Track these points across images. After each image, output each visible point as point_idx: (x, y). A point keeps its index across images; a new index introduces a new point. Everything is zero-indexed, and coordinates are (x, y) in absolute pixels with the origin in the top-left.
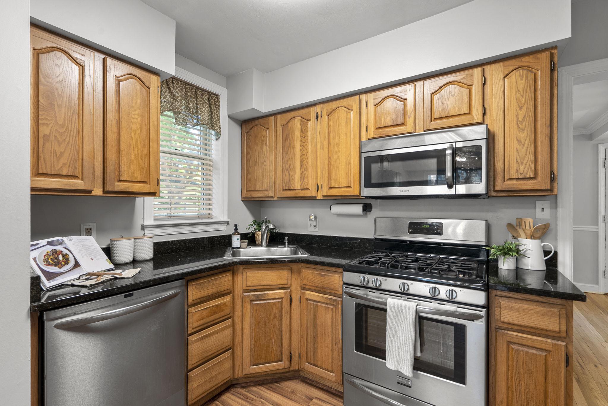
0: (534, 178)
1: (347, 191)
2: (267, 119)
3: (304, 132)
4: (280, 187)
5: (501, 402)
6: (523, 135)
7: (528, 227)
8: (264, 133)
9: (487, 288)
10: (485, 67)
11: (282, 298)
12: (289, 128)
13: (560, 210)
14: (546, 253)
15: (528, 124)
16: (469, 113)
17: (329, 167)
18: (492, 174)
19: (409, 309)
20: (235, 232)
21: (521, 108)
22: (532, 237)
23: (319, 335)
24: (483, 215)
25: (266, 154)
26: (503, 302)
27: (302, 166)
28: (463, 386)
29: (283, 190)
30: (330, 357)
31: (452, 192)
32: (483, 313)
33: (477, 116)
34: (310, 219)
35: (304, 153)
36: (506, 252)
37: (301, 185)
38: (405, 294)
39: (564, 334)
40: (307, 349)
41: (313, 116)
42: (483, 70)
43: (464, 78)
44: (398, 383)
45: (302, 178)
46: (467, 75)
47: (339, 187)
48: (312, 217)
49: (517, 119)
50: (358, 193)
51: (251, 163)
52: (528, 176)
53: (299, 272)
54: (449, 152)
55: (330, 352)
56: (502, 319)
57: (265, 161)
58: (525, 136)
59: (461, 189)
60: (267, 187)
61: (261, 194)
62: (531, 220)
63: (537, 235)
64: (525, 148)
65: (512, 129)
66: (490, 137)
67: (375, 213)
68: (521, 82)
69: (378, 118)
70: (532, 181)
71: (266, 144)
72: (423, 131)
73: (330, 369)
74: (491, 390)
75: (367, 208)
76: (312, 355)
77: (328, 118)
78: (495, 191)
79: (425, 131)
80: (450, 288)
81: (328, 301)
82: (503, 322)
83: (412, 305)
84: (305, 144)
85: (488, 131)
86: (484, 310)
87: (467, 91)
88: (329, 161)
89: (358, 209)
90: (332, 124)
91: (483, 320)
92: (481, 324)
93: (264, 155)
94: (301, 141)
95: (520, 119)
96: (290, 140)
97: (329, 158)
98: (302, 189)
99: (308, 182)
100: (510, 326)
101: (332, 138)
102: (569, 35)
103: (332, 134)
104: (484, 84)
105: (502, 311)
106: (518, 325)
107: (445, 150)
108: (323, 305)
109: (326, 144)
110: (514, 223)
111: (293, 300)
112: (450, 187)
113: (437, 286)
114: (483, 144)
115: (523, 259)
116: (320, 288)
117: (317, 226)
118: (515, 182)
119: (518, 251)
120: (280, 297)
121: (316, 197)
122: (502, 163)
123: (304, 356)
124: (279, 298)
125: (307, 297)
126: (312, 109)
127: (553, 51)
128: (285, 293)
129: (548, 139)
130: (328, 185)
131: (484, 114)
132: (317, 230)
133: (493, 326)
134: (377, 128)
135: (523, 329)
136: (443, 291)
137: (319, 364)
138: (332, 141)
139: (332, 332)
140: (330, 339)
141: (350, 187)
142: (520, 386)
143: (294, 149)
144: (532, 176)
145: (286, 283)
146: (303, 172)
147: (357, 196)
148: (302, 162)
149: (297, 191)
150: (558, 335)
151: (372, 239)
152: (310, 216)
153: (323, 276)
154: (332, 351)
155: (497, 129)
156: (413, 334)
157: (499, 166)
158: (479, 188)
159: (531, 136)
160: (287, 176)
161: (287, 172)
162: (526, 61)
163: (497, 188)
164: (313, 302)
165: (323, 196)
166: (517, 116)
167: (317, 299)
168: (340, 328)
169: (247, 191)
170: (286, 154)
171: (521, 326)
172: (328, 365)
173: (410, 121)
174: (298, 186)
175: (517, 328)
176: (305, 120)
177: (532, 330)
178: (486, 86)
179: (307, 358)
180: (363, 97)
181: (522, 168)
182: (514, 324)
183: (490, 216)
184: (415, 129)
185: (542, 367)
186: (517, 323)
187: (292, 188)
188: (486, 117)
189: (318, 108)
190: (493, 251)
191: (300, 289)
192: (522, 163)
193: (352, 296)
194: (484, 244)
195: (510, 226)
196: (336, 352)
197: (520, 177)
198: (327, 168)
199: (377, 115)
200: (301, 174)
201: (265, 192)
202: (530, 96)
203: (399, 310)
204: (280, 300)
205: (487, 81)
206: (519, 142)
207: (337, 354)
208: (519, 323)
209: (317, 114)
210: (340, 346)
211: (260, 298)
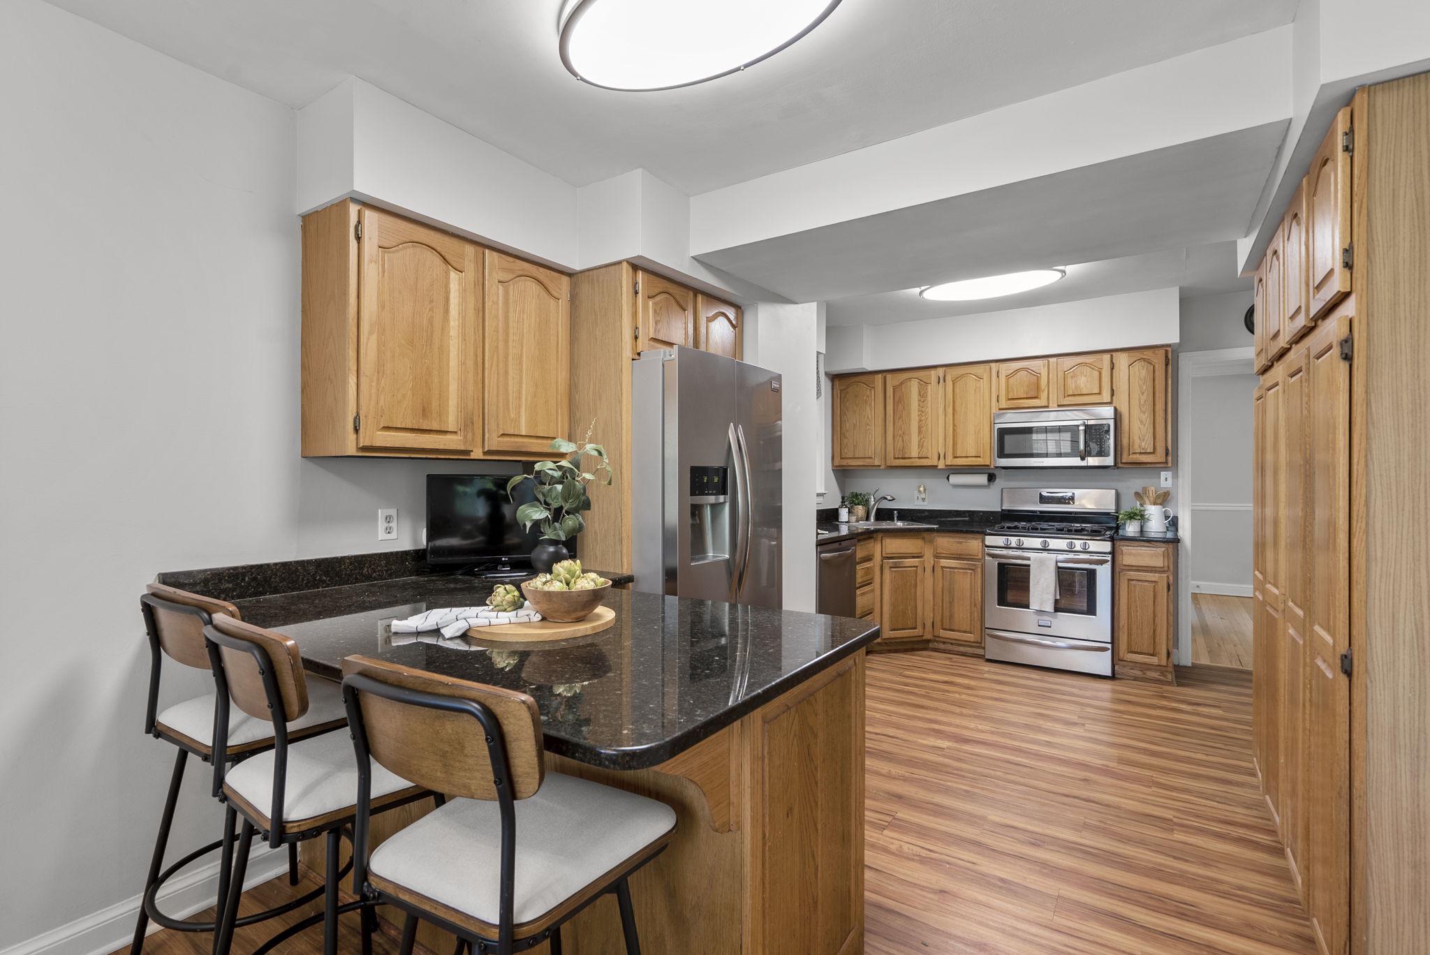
0: (1154, 453)
1: (976, 461)
2: (871, 377)
3: (922, 396)
4: (891, 455)
5: (1123, 627)
6: (1144, 417)
7: (1151, 495)
8: (868, 392)
9: (1112, 539)
10: (1113, 354)
11: (917, 567)
12: (903, 389)
13: (1180, 480)
14: (1167, 517)
15: (1149, 407)
16: (1099, 393)
17: (954, 435)
18: (1119, 448)
19: (1051, 559)
20: (842, 505)
21: (1143, 393)
22: (1155, 504)
23: (956, 600)
24: (1113, 484)
25: (870, 417)
26: (1124, 548)
27: (920, 432)
28: (1094, 617)
29: (895, 458)
30: (969, 619)
31: (1083, 463)
32: (1109, 558)
33: (1106, 396)
34: (920, 492)
35: (923, 418)
36: (1132, 516)
37: (919, 453)
38: (1045, 549)
39: (1166, 569)
40: (942, 616)
41: (934, 380)
42: (1112, 356)
43: (1094, 361)
44: (1039, 626)
45: (921, 445)
46: (1098, 359)
47: (967, 457)
48: (921, 489)
49: (1140, 402)
50: (988, 463)
51: (847, 425)
52: (1148, 451)
53: (931, 542)
54: (1082, 428)
55: (969, 614)
56: (1124, 563)
57: (868, 424)
58: (1147, 418)
59: (1092, 461)
60: (872, 453)
61: (863, 462)
62: (1153, 488)
63: (1159, 501)
64: (1146, 428)
65: (1136, 411)
66: (1117, 417)
67: (1000, 483)
68: (1143, 372)
69: (1010, 389)
70: (1151, 456)
71: (870, 405)
72: (1056, 405)
73: (968, 630)
74: (1115, 620)
75: (991, 478)
76: (948, 621)
77: (953, 384)
78: (1122, 463)
79: (1059, 406)
80: (1084, 541)
81: (967, 567)
82: (1125, 565)
83: (1053, 556)
84: (923, 409)
85: (1116, 409)
86: (1110, 556)
87: (1097, 373)
88: (954, 430)
89: (983, 479)
90: (957, 391)
91: (1110, 563)
92: (1108, 566)
93: (868, 417)
94: (919, 406)
95: (1142, 403)
96: (904, 402)
97: (954, 425)
98: (919, 458)
99: (928, 449)
100: (1130, 568)
101: (957, 405)
102: (1179, 341)
103: (958, 401)
104: (1112, 369)
105: (1124, 557)
106: (1135, 566)
107: (1078, 426)
108: (960, 571)
109: (950, 410)
110: (1140, 491)
111: (926, 569)
112: (1083, 459)
113: (1073, 541)
114: (1112, 423)
115: (1147, 524)
116: (957, 554)
117: (926, 500)
118: (1138, 456)
119: (1142, 516)
120: (915, 565)
121: (937, 466)
122: (1128, 439)
123: (938, 624)
124: (914, 567)
125: (942, 565)
126: (933, 372)
127: (1168, 349)
128: (920, 562)
129: (1163, 421)
130: (953, 454)
131: (1112, 395)
132: (925, 503)
133: (1117, 570)
134: (1009, 399)
135: (1139, 568)
136: (1078, 544)
137: (956, 628)
138: (957, 408)
139: (971, 594)
140: (968, 603)
141: (979, 457)
142: (1137, 611)
143: (909, 414)
144: (1152, 451)
145: (920, 552)
146: (921, 439)
147: (988, 466)
148: (920, 428)
149: (913, 460)
150: (1162, 570)
151: (997, 512)
152: (920, 486)
153: (960, 543)
154: (971, 613)
155: (1124, 410)
156: (1054, 585)
157: (1125, 441)
158: (1109, 461)
159: (1150, 418)
160: (900, 443)
161: (901, 438)
162: (1148, 354)
163: (1123, 461)
164: (948, 570)
165: (946, 466)
166: (1140, 400)
167: (953, 566)
168: (979, 590)
169: (841, 458)
170: (899, 419)
171: (1138, 566)
172: (966, 627)
173: (1044, 395)
174: (914, 453)
175: (1134, 568)
176: (924, 384)
177: (1145, 569)
178: (1114, 370)
179: (942, 625)
180: (993, 365)
181: (1143, 444)
182: (1132, 566)
183: (1122, 486)
184: (1048, 403)
185: (1152, 594)
186: (1134, 564)
187: (906, 456)
188: (1114, 398)
189: (941, 372)
190: (1120, 516)
191: (932, 558)
192: (1144, 440)
193: (993, 556)
194: (1114, 511)
195: (1137, 494)
196: (976, 614)
197: (1142, 451)
198: (951, 436)
199: (1009, 386)
200: (919, 441)
201: (868, 460)
202: (1150, 384)
203: (1042, 562)
204: (915, 568)
205: (1115, 366)
206: (1141, 422)
207: (976, 615)
208: (1137, 564)
209: (939, 378)
210: (979, 607)
211: (898, 565)
